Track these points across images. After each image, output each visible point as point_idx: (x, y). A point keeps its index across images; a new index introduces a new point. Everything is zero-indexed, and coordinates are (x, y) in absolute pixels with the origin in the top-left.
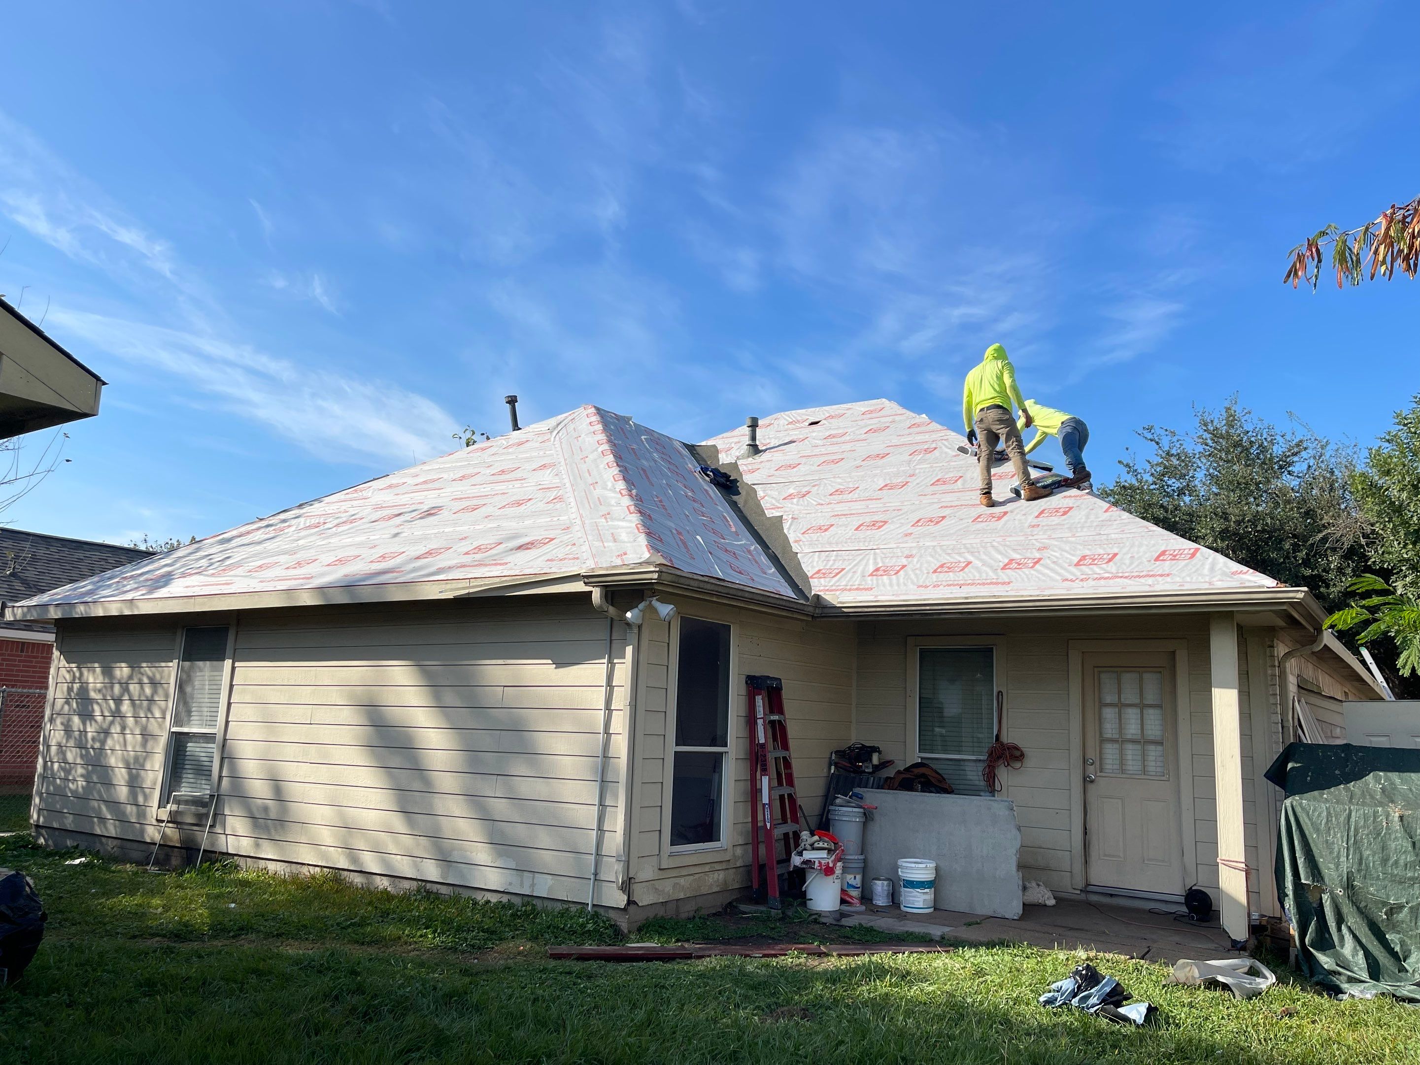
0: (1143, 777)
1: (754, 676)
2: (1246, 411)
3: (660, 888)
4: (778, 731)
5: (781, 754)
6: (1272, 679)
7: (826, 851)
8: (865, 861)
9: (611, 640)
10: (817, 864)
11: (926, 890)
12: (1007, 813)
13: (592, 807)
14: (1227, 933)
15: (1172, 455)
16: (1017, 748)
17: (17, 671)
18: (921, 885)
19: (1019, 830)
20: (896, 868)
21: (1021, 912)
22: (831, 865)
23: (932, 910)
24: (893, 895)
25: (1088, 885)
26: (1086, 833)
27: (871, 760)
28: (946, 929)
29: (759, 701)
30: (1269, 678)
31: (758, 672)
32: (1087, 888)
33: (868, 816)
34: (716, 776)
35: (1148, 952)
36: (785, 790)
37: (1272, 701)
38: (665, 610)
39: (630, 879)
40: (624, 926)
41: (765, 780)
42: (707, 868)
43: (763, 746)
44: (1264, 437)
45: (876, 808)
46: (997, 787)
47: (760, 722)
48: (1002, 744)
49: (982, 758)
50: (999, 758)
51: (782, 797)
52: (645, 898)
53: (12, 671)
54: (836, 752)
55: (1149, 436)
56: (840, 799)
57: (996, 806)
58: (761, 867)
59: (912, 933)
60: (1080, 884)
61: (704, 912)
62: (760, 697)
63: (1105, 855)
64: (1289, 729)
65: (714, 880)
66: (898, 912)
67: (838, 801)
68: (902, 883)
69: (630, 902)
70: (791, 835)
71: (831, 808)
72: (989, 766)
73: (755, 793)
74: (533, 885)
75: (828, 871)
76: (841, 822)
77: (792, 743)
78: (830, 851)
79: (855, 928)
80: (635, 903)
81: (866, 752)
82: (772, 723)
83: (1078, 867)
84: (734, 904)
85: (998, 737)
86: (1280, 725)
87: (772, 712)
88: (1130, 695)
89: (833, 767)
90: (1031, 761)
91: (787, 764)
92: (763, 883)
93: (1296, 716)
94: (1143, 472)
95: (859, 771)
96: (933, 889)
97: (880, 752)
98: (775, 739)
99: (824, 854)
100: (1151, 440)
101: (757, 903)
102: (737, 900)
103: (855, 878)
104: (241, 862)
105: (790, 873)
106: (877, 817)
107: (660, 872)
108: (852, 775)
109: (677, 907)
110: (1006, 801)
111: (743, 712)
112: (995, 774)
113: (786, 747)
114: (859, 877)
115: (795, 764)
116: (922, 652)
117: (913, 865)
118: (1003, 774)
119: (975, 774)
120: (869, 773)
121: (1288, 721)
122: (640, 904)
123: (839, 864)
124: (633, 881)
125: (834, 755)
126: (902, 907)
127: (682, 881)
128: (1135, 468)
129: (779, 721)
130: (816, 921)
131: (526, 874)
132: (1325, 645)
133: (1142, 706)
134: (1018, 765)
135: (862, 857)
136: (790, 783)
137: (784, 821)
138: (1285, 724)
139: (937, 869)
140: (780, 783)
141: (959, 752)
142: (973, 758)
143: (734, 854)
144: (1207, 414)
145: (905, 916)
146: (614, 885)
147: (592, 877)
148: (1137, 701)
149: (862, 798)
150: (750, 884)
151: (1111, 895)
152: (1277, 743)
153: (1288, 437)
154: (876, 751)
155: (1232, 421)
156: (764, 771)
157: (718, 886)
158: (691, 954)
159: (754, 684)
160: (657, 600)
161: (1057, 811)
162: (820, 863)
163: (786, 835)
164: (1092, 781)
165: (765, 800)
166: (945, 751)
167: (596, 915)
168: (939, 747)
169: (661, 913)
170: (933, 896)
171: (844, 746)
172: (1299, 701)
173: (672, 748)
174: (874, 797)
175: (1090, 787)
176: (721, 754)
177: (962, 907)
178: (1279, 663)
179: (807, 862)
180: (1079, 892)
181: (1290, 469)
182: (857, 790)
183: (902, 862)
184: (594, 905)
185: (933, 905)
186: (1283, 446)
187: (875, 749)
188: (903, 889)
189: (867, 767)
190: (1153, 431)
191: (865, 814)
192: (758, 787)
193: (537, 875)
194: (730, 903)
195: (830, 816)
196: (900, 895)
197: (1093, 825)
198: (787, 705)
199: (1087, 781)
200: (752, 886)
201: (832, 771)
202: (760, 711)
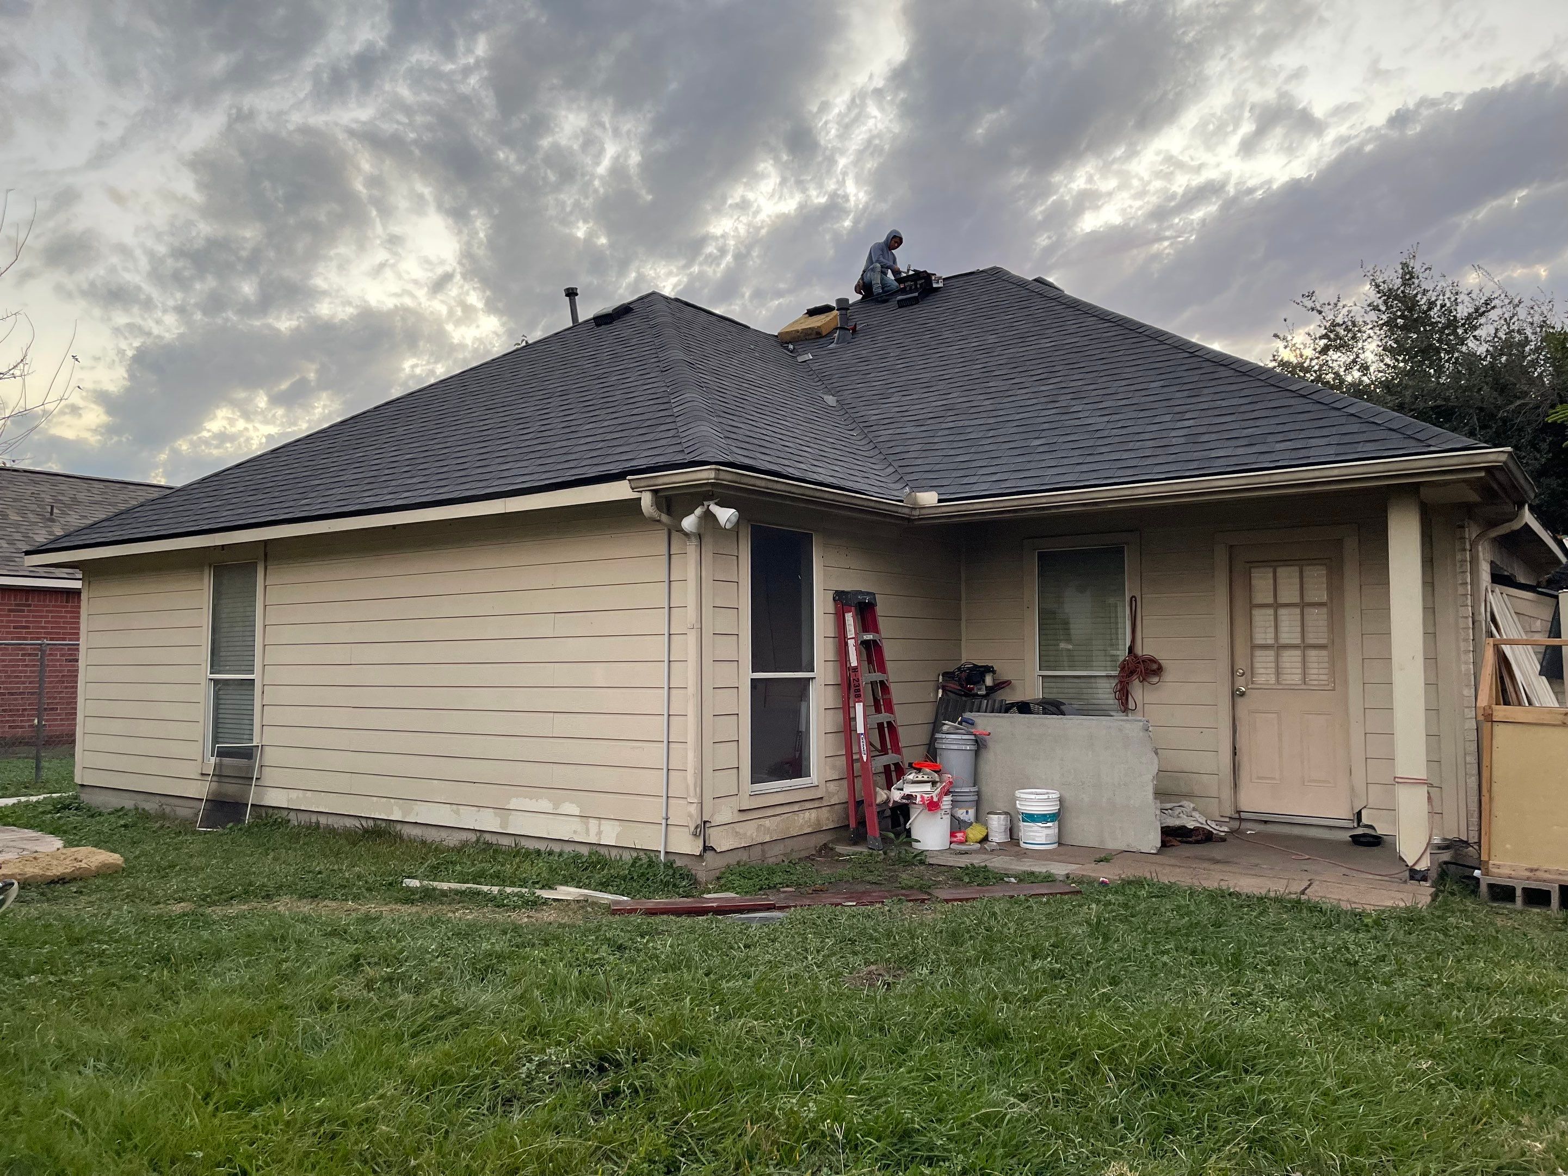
0: (1303, 687)
1: (843, 592)
2: (1425, 267)
3: (741, 831)
4: (872, 651)
5: (877, 677)
6: (1461, 566)
7: (930, 784)
8: (978, 793)
9: (670, 555)
10: (919, 799)
11: (1049, 824)
12: (1141, 734)
13: (659, 745)
14: (1404, 861)
15: (1338, 325)
16: (1153, 661)
17: (64, 623)
18: (1043, 818)
19: (1157, 753)
20: (1014, 799)
21: (1159, 845)
22: (935, 799)
23: (1056, 845)
24: (1011, 830)
25: (1239, 812)
26: (1235, 754)
27: (984, 681)
28: (1074, 867)
29: (849, 618)
30: (1458, 565)
31: (847, 586)
32: (1239, 816)
33: (980, 745)
34: (804, 705)
35: (1309, 885)
36: (884, 717)
37: (1461, 590)
38: (725, 515)
39: (705, 822)
40: (702, 876)
41: (859, 707)
42: (796, 808)
43: (855, 669)
44: (1447, 296)
45: (989, 734)
46: (1131, 705)
47: (851, 643)
48: (1136, 656)
49: (1113, 673)
50: (1132, 673)
51: (880, 726)
52: (722, 841)
53: (59, 623)
54: (945, 674)
55: (1309, 304)
56: (947, 725)
57: (1129, 726)
58: (859, 804)
59: (1033, 873)
60: (1229, 811)
61: (795, 856)
62: (851, 614)
63: (1259, 778)
64: (1481, 625)
65: (806, 820)
66: (1017, 849)
67: (945, 728)
68: (1020, 817)
69: (706, 848)
70: (893, 768)
71: (938, 735)
72: (1121, 682)
73: (849, 721)
74: (599, 833)
75: (933, 806)
76: (949, 752)
77: (889, 666)
78: (934, 783)
79: (967, 868)
80: (713, 849)
81: (978, 673)
82: (866, 644)
83: (1226, 793)
84: (830, 845)
85: (1131, 649)
86: (1470, 619)
87: (865, 630)
88: (1289, 593)
89: (940, 691)
90: (1170, 675)
91: (884, 686)
92: (862, 823)
93: (1489, 609)
94: (1302, 347)
95: (970, 695)
96: (1056, 823)
97: (994, 672)
98: (870, 661)
99: (928, 787)
100: (1313, 309)
101: (855, 843)
102: (832, 841)
103: (967, 812)
104: (292, 816)
105: (891, 809)
106: (990, 744)
107: (740, 814)
108: (964, 698)
109: (763, 851)
110: (1140, 721)
111: (831, 631)
112: (1127, 692)
113: (882, 669)
114: (972, 812)
115: (893, 687)
116: (1042, 556)
117: (1033, 797)
118: (1138, 691)
119: (1105, 692)
120: (983, 696)
121: (1480, 614)
122: (718, 850)
123: (947, 799)
124: (708, 825)
125: (941, 677)
126: (1021, 843)
127: (767, 822)
128: (1294, 342)
129: (874, 641)
130: (922, 862)
131: (591, 820)
132: (1526, 524)
133: (1303, 605)
134: (1155, 680)
135: (975, 789)
136: (890, 709)
137: (884, 751)
138: (1476, 618)
139: (1061, 800)
140: (878, 710)
141: (1086, 668)
142: (1103, 674)
143: (827, 790)
144: (1378, 273)
145: (1026, 854)
146: (686, 830)
147: (664, 822)
148: (1296, 600)
149: (972, 724)
150: (847, 823)
151: (1266, 822)
152: (1466, 640)
153: (1474, 295)
154: (990, 671)
155: (1409, 279)
156: (858, 696)
157: (809, 826)
158: (774, 904)
159: (842, 600)
160: (716, 504)
161: (1201, 730)
162: (922, 797)
163: (887, 768)
164: (1242, 694)
165: (860, 729)
166: (1072, 668)
167: (669, 865)
168: (1066, 664)
169: (744, 857)
170: (1057, 830)
171: (951, 668)
172: (1492, 591)
173: (748, 674)
174: (985, 722)
175: (1239, 701)
176: (809, 679)
177: (1092, 841)
178: (1471, 545)
179: (909, 797)
180: (1227, 820)
181: (1476, 333)
182: (967, 715)
183: (1018, 793)
184: (667, 853)
185: (1057, 840)
186: (1469, 305)
187: (989, 669)
188: (1022, 824)
189: (980, 689)
190: (1313, 298)
191: (976, 741)
192: (852, 716)
193: (603, 822)
194: (825, 845)
195: (937, 745)
196: (1019, 830)
197: (1242, 743)
198: (882, 623)
199: (1236, 695)
200: (848, 825)
201: (940, 695)
202: (851, 631)
